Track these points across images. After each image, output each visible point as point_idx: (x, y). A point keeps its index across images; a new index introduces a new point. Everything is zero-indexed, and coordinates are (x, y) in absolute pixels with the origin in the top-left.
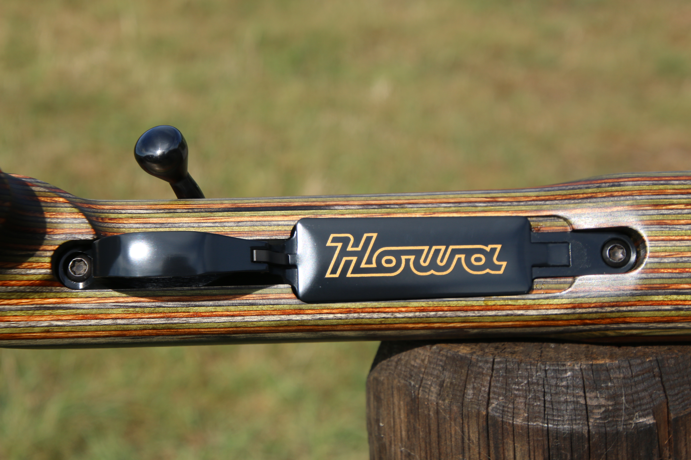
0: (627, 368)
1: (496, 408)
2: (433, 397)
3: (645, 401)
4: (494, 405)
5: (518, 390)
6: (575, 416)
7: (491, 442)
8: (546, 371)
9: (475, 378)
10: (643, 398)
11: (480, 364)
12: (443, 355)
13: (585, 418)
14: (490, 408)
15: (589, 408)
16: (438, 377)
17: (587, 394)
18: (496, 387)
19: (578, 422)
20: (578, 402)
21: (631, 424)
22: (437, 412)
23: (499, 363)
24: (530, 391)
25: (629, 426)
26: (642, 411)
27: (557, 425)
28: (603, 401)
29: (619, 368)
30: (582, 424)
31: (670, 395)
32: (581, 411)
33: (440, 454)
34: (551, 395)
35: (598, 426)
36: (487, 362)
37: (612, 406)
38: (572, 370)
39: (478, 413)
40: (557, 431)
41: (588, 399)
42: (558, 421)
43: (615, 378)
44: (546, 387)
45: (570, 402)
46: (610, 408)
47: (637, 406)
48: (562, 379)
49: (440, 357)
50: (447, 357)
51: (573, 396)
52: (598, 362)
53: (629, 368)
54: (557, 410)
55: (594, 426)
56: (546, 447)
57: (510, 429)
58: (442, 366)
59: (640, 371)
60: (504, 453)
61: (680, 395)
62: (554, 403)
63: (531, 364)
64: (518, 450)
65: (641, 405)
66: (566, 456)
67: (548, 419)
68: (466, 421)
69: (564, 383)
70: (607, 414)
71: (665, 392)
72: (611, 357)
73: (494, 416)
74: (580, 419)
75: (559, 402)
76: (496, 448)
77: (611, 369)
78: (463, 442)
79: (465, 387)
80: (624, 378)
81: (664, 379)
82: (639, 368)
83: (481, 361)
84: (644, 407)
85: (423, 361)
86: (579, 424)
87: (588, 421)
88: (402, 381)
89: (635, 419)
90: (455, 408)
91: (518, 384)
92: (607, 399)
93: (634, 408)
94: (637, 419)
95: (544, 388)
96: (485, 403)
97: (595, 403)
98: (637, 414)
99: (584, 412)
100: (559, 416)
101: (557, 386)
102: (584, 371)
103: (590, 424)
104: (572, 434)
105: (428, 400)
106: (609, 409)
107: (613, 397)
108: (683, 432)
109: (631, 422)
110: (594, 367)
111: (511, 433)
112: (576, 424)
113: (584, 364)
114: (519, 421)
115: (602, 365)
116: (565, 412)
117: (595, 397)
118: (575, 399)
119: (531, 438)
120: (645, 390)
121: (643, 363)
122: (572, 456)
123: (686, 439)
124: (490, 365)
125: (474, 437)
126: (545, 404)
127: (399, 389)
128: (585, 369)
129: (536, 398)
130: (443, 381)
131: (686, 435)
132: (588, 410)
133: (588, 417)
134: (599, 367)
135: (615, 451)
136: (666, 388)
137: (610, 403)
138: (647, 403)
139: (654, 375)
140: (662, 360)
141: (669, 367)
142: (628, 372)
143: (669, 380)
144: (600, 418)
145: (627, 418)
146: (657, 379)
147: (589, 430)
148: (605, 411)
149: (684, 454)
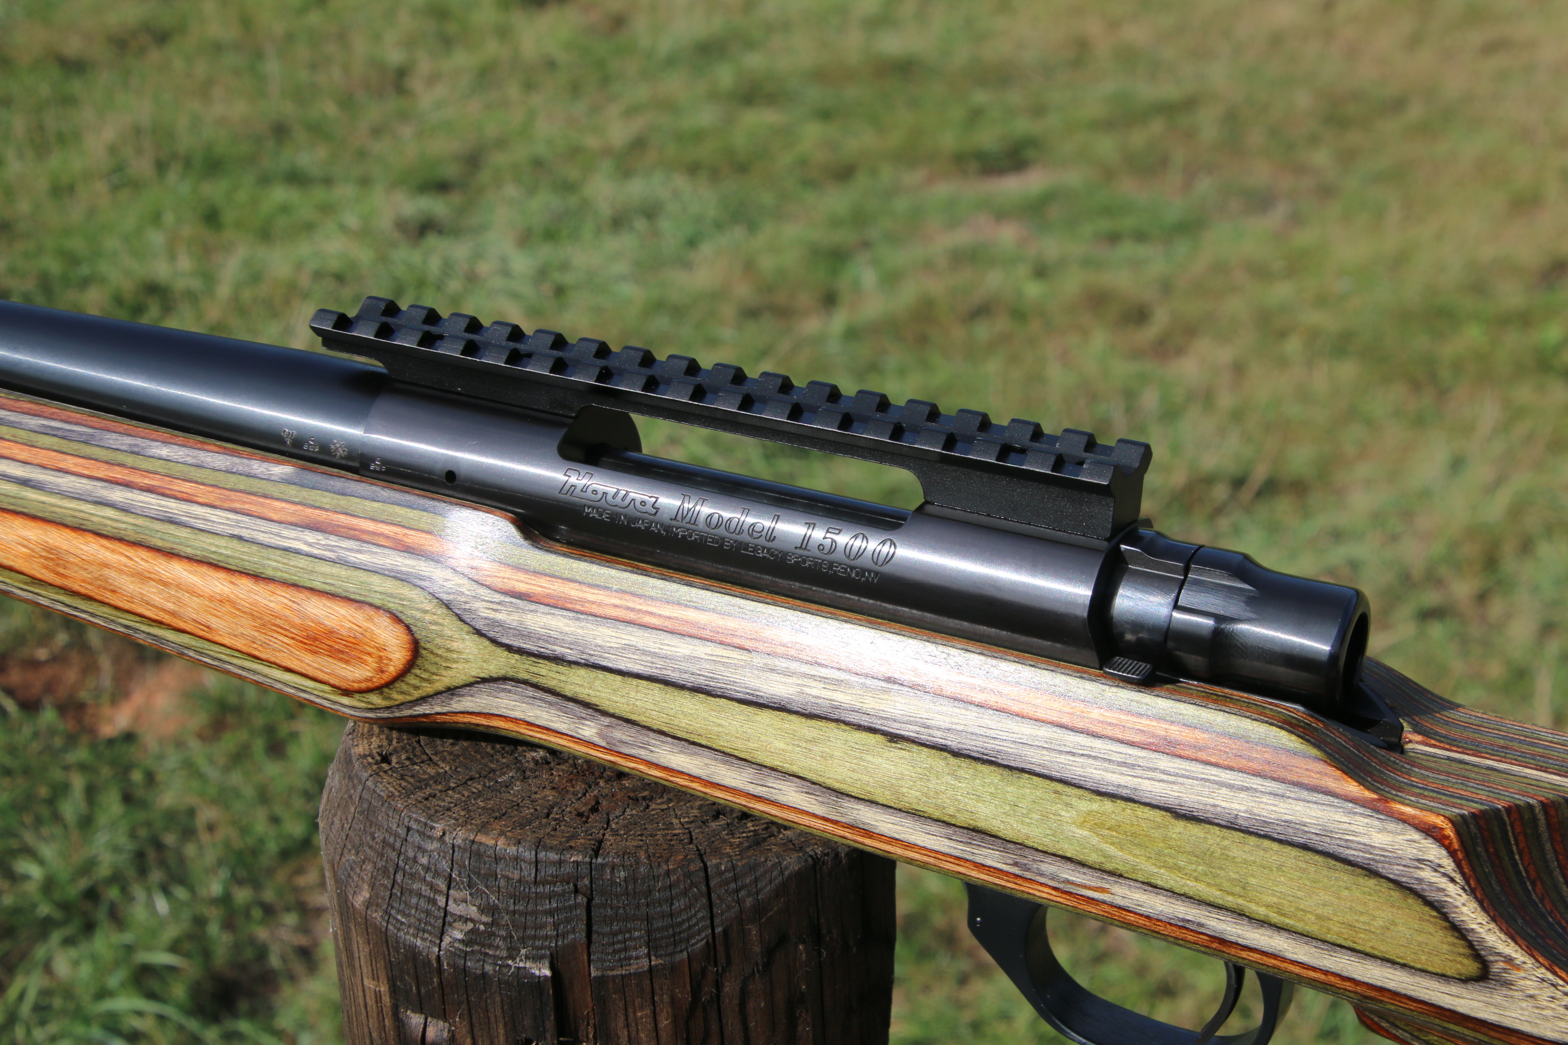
0: (530, 864)
3: (543, 933)
6: (425, 924)
8: (409, 829)
10: (542, 926)
11: (355, 781)
13: (437, 932)
15: (449, 918)
17: (451, 892)
19: (426, 935)
20: (434, 902)
21: (510, 966)
24: (382, 856)
25: (505, 970)
26: (534, 947)
27: (399, 930)
28: (473, 911)
29: (517, 859)
30: (431, 941)
31: (598, 934)
32: (436, 918)
34: (404, 876)
35: (453, 954)
36: (360, 781)
37: (484, 924)
38: (441, 840)
40: (398, 940)
41: (450, 902)
42: (402, 923)
43: (503, 876)
44: (402, 857)
45: (425, 897)
46: (482, 927)
47: (529, 937)
48: (424, 853)
51: (431, 889)
52: (486, 840)
53: (533, 865)
54: (405, 903)
55: (447, 949)
56: (387, 959)
59: (552, 876)
62: (404, 890)
63: (395, 808)
64: (361, 947)
65: (537, 937)
66: (411, 986)
67: (390, 915)
69: (424, 861)
70: (473, 938)
71: (589, 925)
74: (430, 933)
75: (411, 891)
77: (501, 859)
80: (520, 881)
81: (597, 900)
82: (552, 870)
84: (538, 943)
86: (426, 939)
87: (441, 941)
89: (518, 959)
91: (374, 837)
92: (482, 910)
93: (522, 940)
94: (521, 960)
95: (398, 858)
96: (340, 852)
97: (460, 910)
98: (523, 951)
99: (440, 921)
100: (404, 915)
101: (415, 860)
102: (456, 849)
103: (444, 944)
104: (413, 954)
106: (479, 929)
107: (491, 911)
108: (621, 1004)
109: (510, 962)
110: (475, 847)
112: (423, 939)
113: (460, 836)
114: (359, 902)
115: (489, 847)
116: (413, 911)
117: (462, 902)
118: (432, 895)
119: (371, 935)
120: (550, 913)
121: (560, 862)
122: (418, 989)
123: (626, 1015)
124: (361, 788)
126: (393, 886)
128: (459, 847)
129: (385, 872)
131: (626, 1010)
132: (446, 920)
133: (442, 933)
134: (482, 850)
135: (483, 1004)
136: (595, 919)
137: (485, 919)
138: (546, 937)
139: (576, 891)
140: (603, 866)
141: (613, 883)
142: (529, 872)
143: (604, 906)
144: (461, 941)
145: (504, 953)
146: (581, 899)
147: (439, 957)
148: (471, 931)
149: (624, 1039)
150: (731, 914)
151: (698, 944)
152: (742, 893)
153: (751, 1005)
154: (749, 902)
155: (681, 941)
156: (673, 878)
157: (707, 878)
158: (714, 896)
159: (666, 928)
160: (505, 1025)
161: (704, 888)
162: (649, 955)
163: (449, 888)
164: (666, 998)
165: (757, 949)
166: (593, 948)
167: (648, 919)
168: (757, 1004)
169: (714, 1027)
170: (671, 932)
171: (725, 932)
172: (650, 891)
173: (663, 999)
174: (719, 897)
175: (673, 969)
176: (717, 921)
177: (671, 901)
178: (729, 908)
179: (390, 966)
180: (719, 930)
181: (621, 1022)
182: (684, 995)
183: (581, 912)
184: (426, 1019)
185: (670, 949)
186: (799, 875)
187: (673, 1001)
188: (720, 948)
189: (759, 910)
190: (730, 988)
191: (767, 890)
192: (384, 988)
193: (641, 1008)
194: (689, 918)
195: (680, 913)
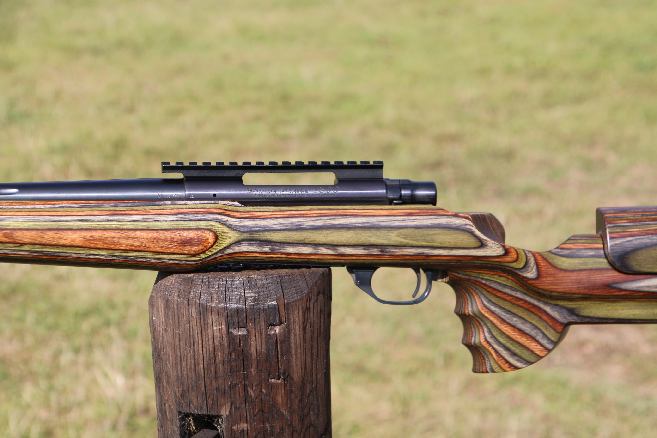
0: (264, 279)
1: (204, 299)
2: (175, 298)
3: (273, 294)
4: (202, 298)
5: (213, 290)
6: (240, 301)
7: (202, 316)
8: (227, 281)
9: (195, 287)
11: (197, 280)
12: (181, 278)
14: (201, 300)
15: (246, 297)
16: (178, 288)
17: (246, 291)
18: (204, 290)
20: (241, 295)
21: (266, 304)
22: (177, 305)
23: (206, 278)
24: (219, 291)
25: (265, 306)
26: (271, 299)
27: (231, 305)
28: (253, 295)
29: (261, 279)
31: (285, 292)
32: (243, 299)
33: (179, 325)
34: (229, 292)
35: (250, 306)
36: (200, 279)
38: (239, 280)
39: (196, 303)
40: (231, 308)
41: (246, 293)
42: (232, 303)
43: (259, 284)
44: (227, 288)
45: (238, 295)
46: (256, 297)
47: (269, 297)
48: (234, 285)
49: (179, 279)
50: (182, 279)
51: (239, 292)
52: (251, 277)
54: (231, 298)
55: (248, 305)
56: (226, 316)
57: (210, 308)
58: (180, 283)
59: (271, 281)
60: (207, 321)
61: (290, 293)
62: (230, 296)
63: (220, 278)
64: (214, 318)
65: (271, 296)
66: (236, 320)
67: (227, 303)
68: (190, 307)
69: (235, 286)
71: (282, 290)
72: (258, 275)
73: (203, 303)
74: (242, 303)
75: (232, 295)
76: (204, 319)
77: (257, 280)
78: (189, 318)
79: (190, 292)
80: (263, 284)
81: (283, 285)
83: (197, 279)
85: (172, 282)
86: (241, 305)
87: (245, 303)
88: (162, 293)
90: (185, 302)
91: (214, 288)
92: (255, 293)
93: (267, 297)
94: (268, 302)
95: (225, 289)
96: (199, 298)
97: (249, 295)
98: (268, 300)
100: (232, 301)
101: (231, 288)
103: (246, 304)
104: (237, 309)
105: (173, 299)
107: (258, 293)
108: (292, 310)
110: (249, 279)
111: (210, 311)
113: (244, 277)
114: (213, 305)
115: (252, 278)
116: (235, 299)
117: (249, 293)
119: (219, 312)
120: (273, 289)
121: (272, 277)
122: (238, 320)
123: (293, 313)
124: (201, 280)
125: (194, 315)
126: (226, 296)
127: (161, 297)
128: (245, 280)
129: (222, 294)
130: (180, 290)
132: (245, 299)
133: (245, 302)
134: (251, 279)
135: (258, 317)
137: (256, 295)
139: (277, 283)
140: (282, 276)
141: (285, 280)
143: (285, 285)
144: (251, 302)
145: (264, 302)
146: (279, 285)
147: (246, 307)
148: (254, 299)
149: (292, 320)
150: (312, 284)
151: (306, 291)
152: (313, 279)
154: (314, 281)
155: (303, 292)
156: (298, 277)
157: (305, 277)
160: (265, 321)
161: (304, 279)
162: (297, 296)
163: (244, 291)
164: (301, 307)
165: (315, 294)
166: (284, 296)
167: (295, 287)
168: (315, 310)
169: (309, 316)
170: (300, 290)
172: (294, 281)
173: (300, 308)
174: (308, 280)
175: (302, 299)
177: (298, 282)
178: (310, 283)
180: (310, 288)
181: (292, 316)
182: (304, 305)
183: (280, 288)
184: (238, 330)
185: (301, 294)
188: (310, 293)
190: (312, 305)
192: (223, 326)
193: (296, 311)
194: (303, 286)
195: (301, 285)
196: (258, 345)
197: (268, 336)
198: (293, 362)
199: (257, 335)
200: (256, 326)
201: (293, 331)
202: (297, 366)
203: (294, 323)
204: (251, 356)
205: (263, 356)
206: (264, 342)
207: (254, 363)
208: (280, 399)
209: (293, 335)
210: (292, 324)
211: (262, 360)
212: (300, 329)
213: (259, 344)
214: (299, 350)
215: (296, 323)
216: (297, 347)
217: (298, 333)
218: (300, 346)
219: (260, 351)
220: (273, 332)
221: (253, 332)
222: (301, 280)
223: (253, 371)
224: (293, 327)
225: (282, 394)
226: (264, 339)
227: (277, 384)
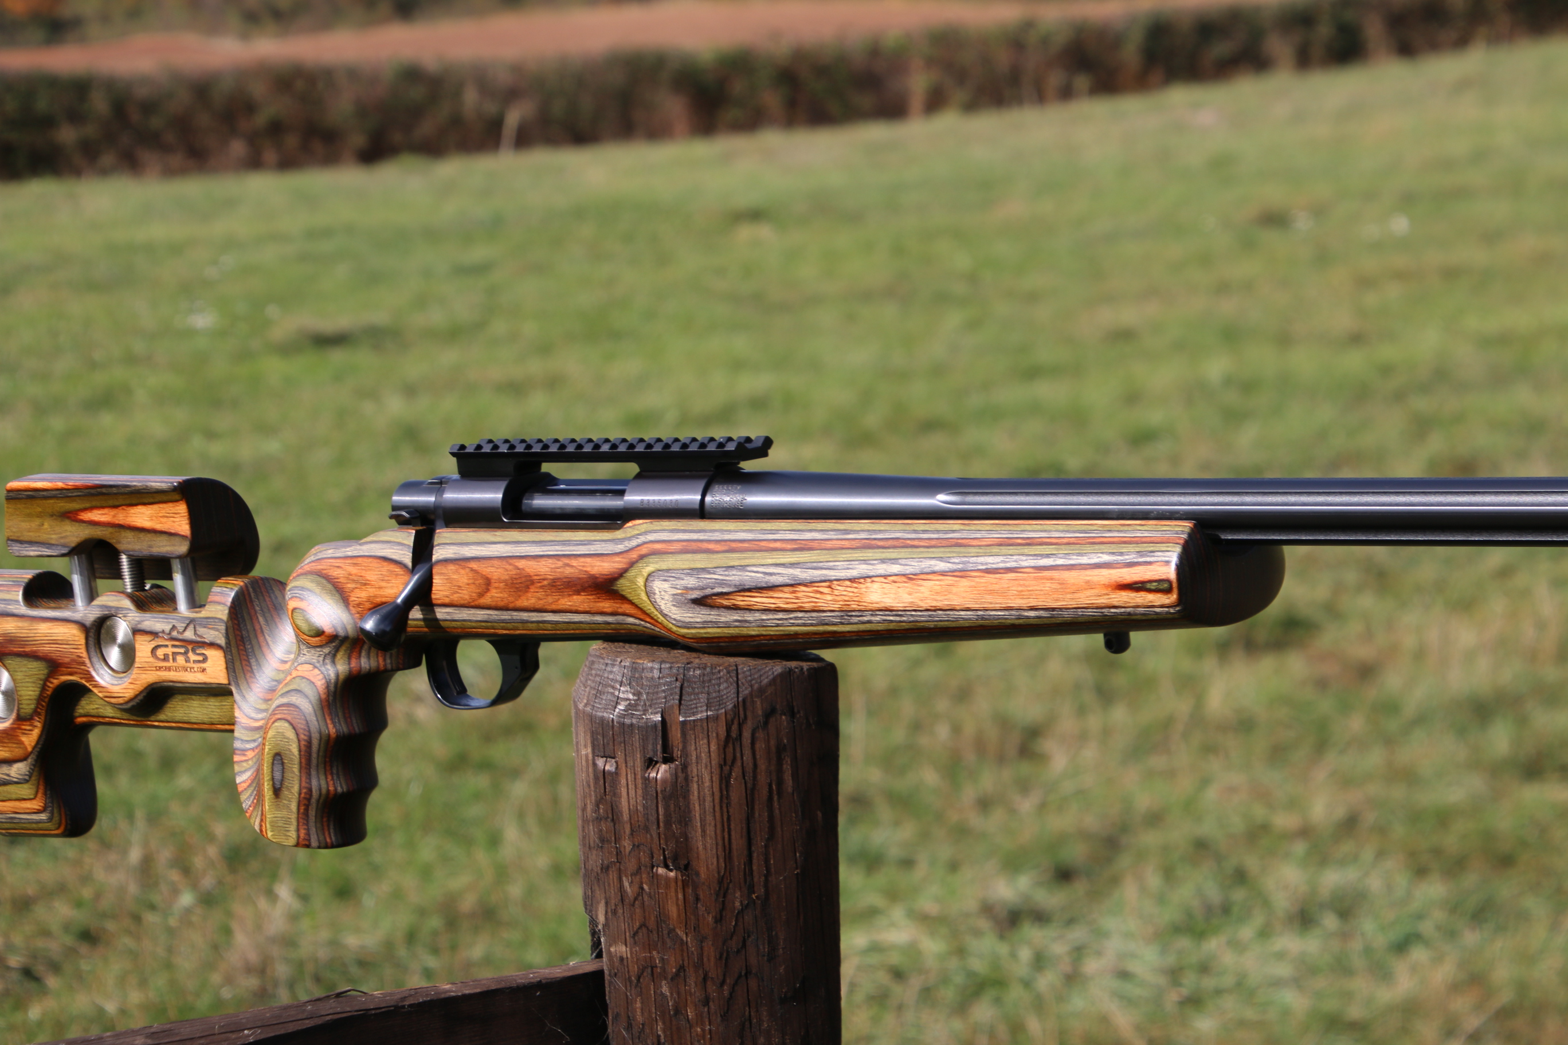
3: (659, 701)
6: (609, 706)
8: (607, 664)
10: (660, 698)
13: (613, 708)
15: (619, 701)
17: (621, 688)
20: (613, 694)
21: (643, 718)
25: (641, 721)
26: (655, 708)
28: (631, 696)
29: (652, 668)
30: (610, 713)
31: (685, 700)
32: (613, 702)
34: (602, 687)
35: (619, 717)
37: (634, 700)
41: (620, 693)
42: (599, 709)
43: (645, 678)
45: (610, 694)
46: (633, 702)
47: (653, 704)
48: (612, 673)
51: (613, 689)
53: (658, 670)
54: (601, 699)
55: (617, 716)
59: (666, 674)
61: (695, 702)
62: (602, 694)
65: (656, 704)
66: (601, 741)
67: (594, 707)
69: (612, 677)
70: (630, 707)
71: (681, 696)
74: (610, 710)
75: (605, 693)
77: (644, 669)
80: (652, 678)
81: (685, 685)
82: (667, 672)
84: (657, 706)
87: (614, 711)
89: (647, 715)
92: (634, 694)
93: (651, 706)
94: (649, 715)
95: (601, 680)
97: (624, 696)
98: (650, 711)
99: (615, 703)
100: (600, 705)
101: (608, 678)
102: (626, 668)
103: (615, 713)
104: (604, 721)
107: (637, 694)
108: (693, 737)
109: (644, 716)
112: (607, 712)
113: (628, 662)
116: (604, 702)
117: (626, 692)
118: (613, 692)
119: (587, 722)
120: (664, 691)
121: (671, 668)
123: (695, 743)
128: (627, 666)
131: (695, 740)
132: (617, 703)
133: (615, 707)
134: (637, 666)
135: (631, 742)
136: (684, 692)
137: (635, 698)
138: (661, 703)
139: (677, 680)
140: (690, 668)
141: (694, 676)
142: (656, 674)
143: (689, 687)
144: (622, 710)
145: (642, 713)
146: (678, 684)
147: (613, 720)
148: (629, 704)
149: (694, 758)
150: (747, 692)
151: (730, 706)
152: (754, 682)
153: (758, 746)
154: (756, 686)
155: (722, 704)
156: (722, 674)
157: (737, 674)
158: (740, 682)
159: (715, 698)
160: (640, 751)
161: (735, 679)
162: (707, 711)
163: (620, 686)
164: (714, 735)
165: (760, 712)
166: (681, 707)
167: (708, 694)
168: (760, 745)
169: (738, 755)
170: (718, 699)
171: (744, 701)
172: (710, 681)
174: (742, 683)
175: (716, 718)
176: (740, 695)
177: (719, 685)
178: (746, 688)
179: (592, 733)
180: (741, 699)
181: (693, 748)
182: (722, 732)
183: (678, 690)
184: (606, 761)
185: (717, 708)
186: (781, 675)
187: (717, 734)
188: (741, 709)
189: (761, 691)
190: (747, 734)
191: (765, 681)
192: (589, 750)
193: (702, 739)
194: (727, 693)
195: (723, 690)
196: (630, 795)
197: (646, 780)
198: (696, 841)
199: (629, 775)
200: (628, 759)
201: (695, 779)
202: (705, 848)
203: (697, 763)
204: (622, 816)
205: (640, 819)
206: (640, 792)
207: (628, 831)
208: (673, 910)
209: (695, 786)
210: (694, 765)
211: (639, 826)
212: (712, 777)
213: (632, 793)
214: (709, 818)
215: (703, 765)
216: (705, 812)
217: (707, 784)
218: (712, 810)
219: (635, 808)
220: (653, 775)
221: (624, 768)
222: (726, 681)
223: (627, 845)
224: (695, 770)
225: (677, 899)
226: (640, 786)
227: (667, 879)
